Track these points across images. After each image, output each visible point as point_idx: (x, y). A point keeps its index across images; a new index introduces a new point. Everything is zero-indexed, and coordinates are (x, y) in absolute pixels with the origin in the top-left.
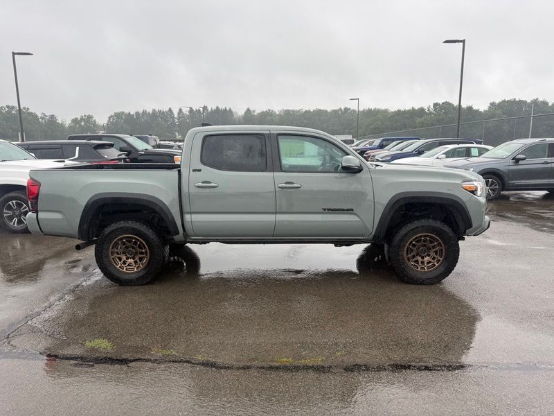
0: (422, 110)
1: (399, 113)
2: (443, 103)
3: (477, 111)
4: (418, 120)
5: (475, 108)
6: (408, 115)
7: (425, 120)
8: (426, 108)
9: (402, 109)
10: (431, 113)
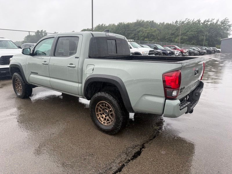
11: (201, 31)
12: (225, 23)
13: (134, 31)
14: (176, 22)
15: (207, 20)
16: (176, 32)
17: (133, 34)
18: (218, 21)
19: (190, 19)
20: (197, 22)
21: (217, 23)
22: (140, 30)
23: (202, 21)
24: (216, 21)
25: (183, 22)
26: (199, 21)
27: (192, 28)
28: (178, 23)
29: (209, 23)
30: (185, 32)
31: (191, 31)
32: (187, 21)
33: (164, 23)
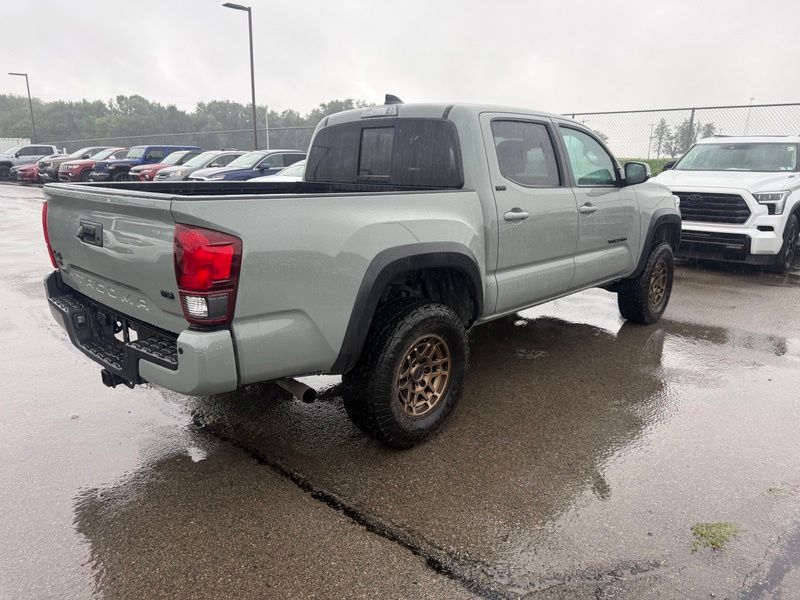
0: (100, 105)
1: (59, 107)
2: (131, 98)
3: (183, 113)
4: (98, 121)
5: (180, 108)
6: (78, 112)
7: (108, 121)
8: (106, 102)
9: (67, 101)
10: (115, 111)
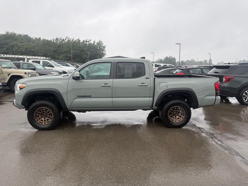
11: (83, 51)
12: (100, 45)
13: (6, 45)
14: (57, 39)
15: (86, 40)
16: (58, 49)
17: (5, 49)
18: (94, 42)
19: (70, 38)
20: (77, 41)
21: (94, 44)
22: (14, 45)
23: (81, 41)
24: (93, 42)
25: (63, 40)
26: (79, 41)
27: (74, 47)
28: (58, 41)
29: (88, 43)
30: (68, 49)
31: (74, 50)
32: (67, 39)
33: (40, 39)
